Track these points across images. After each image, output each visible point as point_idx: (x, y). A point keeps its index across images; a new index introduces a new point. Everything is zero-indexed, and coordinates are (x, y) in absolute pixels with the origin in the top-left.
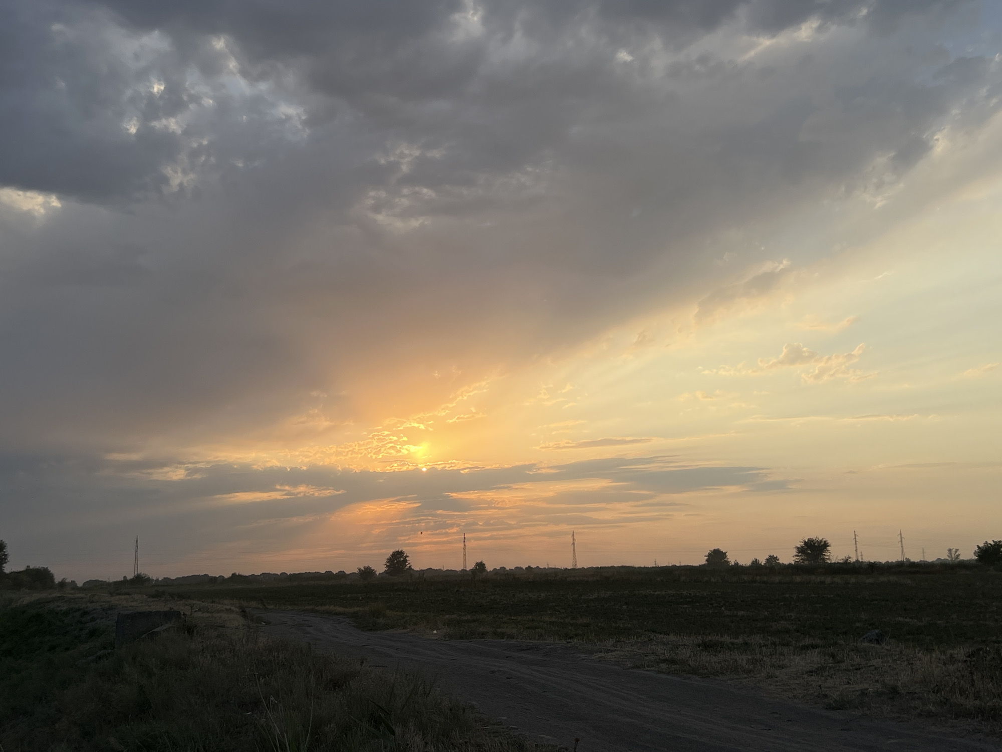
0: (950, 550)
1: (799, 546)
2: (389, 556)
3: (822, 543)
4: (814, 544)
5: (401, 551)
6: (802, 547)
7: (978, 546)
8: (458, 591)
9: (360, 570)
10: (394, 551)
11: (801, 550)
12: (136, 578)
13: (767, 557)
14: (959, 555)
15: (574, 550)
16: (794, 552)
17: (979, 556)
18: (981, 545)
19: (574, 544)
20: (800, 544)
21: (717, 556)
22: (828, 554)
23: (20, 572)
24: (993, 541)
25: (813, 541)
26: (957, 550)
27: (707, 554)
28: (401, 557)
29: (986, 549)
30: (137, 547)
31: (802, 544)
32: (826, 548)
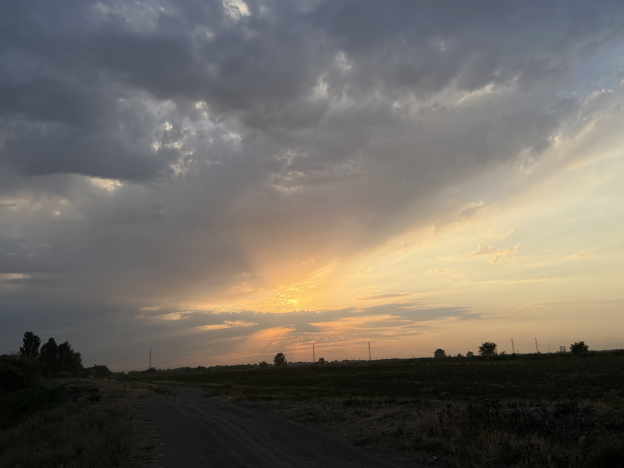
0: (561, 347)
1: (480, 346)
2: (275, 356)
3: (493, 345)
4: (489, 345)
5: (281, 353)
6: (482, 347)
7: (571, 344)
8: (292, 373)
9: (260, 363)
10: (278, 353)
11: (482, 349)
12: (150, 369)
13: (468, 352)
14: (566, 349)
15: (370, 351)
16: (479, 349)
17: (572, 349)
18: (573, 344)
19: (369, 348)
20: (481, 345)
21: (440, 352)
22: (496, 350)
23: (92, 368)
24: (579, 342)
25: (488, 344)
26: (564, 347)
27: (435, 352)
28: (282, 356)
29: (576, 346)
30: (151, 354)
31: (482, 345)
32: (495, 347)
